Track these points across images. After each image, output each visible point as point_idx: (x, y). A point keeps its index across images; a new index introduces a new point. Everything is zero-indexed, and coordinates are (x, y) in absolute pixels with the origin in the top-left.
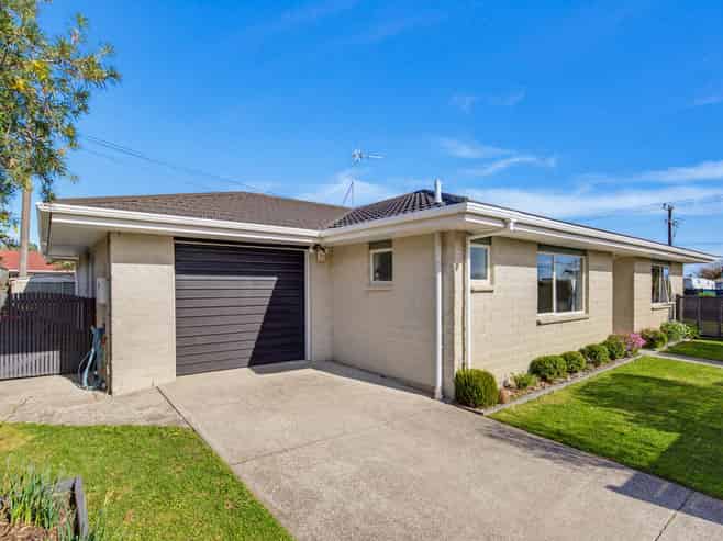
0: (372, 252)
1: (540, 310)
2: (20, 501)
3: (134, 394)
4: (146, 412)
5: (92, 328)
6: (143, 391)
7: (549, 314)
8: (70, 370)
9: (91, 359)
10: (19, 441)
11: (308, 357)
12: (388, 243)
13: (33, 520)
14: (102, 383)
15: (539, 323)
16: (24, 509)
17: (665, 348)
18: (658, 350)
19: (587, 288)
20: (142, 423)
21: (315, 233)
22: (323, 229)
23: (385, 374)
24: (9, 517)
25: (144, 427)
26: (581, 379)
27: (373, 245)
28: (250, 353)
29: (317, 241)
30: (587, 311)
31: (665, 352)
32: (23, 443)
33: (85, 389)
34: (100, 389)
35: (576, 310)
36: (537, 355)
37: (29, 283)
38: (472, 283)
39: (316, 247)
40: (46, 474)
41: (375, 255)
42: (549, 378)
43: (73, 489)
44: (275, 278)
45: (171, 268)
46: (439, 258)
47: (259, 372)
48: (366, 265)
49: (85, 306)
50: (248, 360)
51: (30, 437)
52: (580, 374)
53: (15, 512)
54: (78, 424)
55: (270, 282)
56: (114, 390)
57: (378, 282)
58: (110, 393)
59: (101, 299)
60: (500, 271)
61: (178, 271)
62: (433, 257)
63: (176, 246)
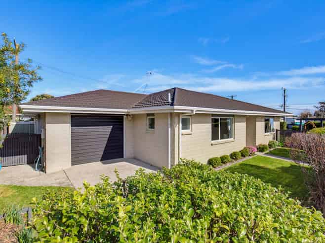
0: (148, 117)
1: (213, 139)
2: (9, 215)
3: (54, 173)
4: (58, 181)
5: (39, 147)
6: (58, 172)
7: (216, 141)
8: (31, 162)
9: (38, 159)
10: (10, 193)
11: (125, 157)
12: (153, 115)
13: (14, 222)
14: (42, 169)
15: (212, 145)
16: (11, 218)
17: (268, 151)
18: (264, 152)
19: (234, 130)
20: (56, 185)
21: (126, 110)
22: (129, 109)
23: (153, 164)
24: (6, 221)
25: (57, 187)
26: (228, 165)
27: (148, 115)
28: (101, 156)
29: (127, 113)
30: (234, 138)
31: (267, 154)
32: (11, 193)
33: (36, 170)
34: (42, 171)
35: (230, 138)
36: (211, 157)
37: (16, 124)
38: (182, 131)
39: (127, 115)
40: (18, 207)
41: (149, 119)
42: (215, 166)
43: (28, 212)
44: (112, 127)
45: (69, 125)
46: (169, 122)
47: (104, 163)
48: (146, 122)
49: (37, 138)
50: (100, 158)
51: (14, 191)
52: (228, 164)
53: (8, 219)
54: (32, 186)
55: (109, 129)
56: (47, 171)
57: (151, 129)
58: (46, 173)
59: (42, 137)
60: (194, 126)
61: (72, 126)
62: (168, 122)
63: (72, 116)
